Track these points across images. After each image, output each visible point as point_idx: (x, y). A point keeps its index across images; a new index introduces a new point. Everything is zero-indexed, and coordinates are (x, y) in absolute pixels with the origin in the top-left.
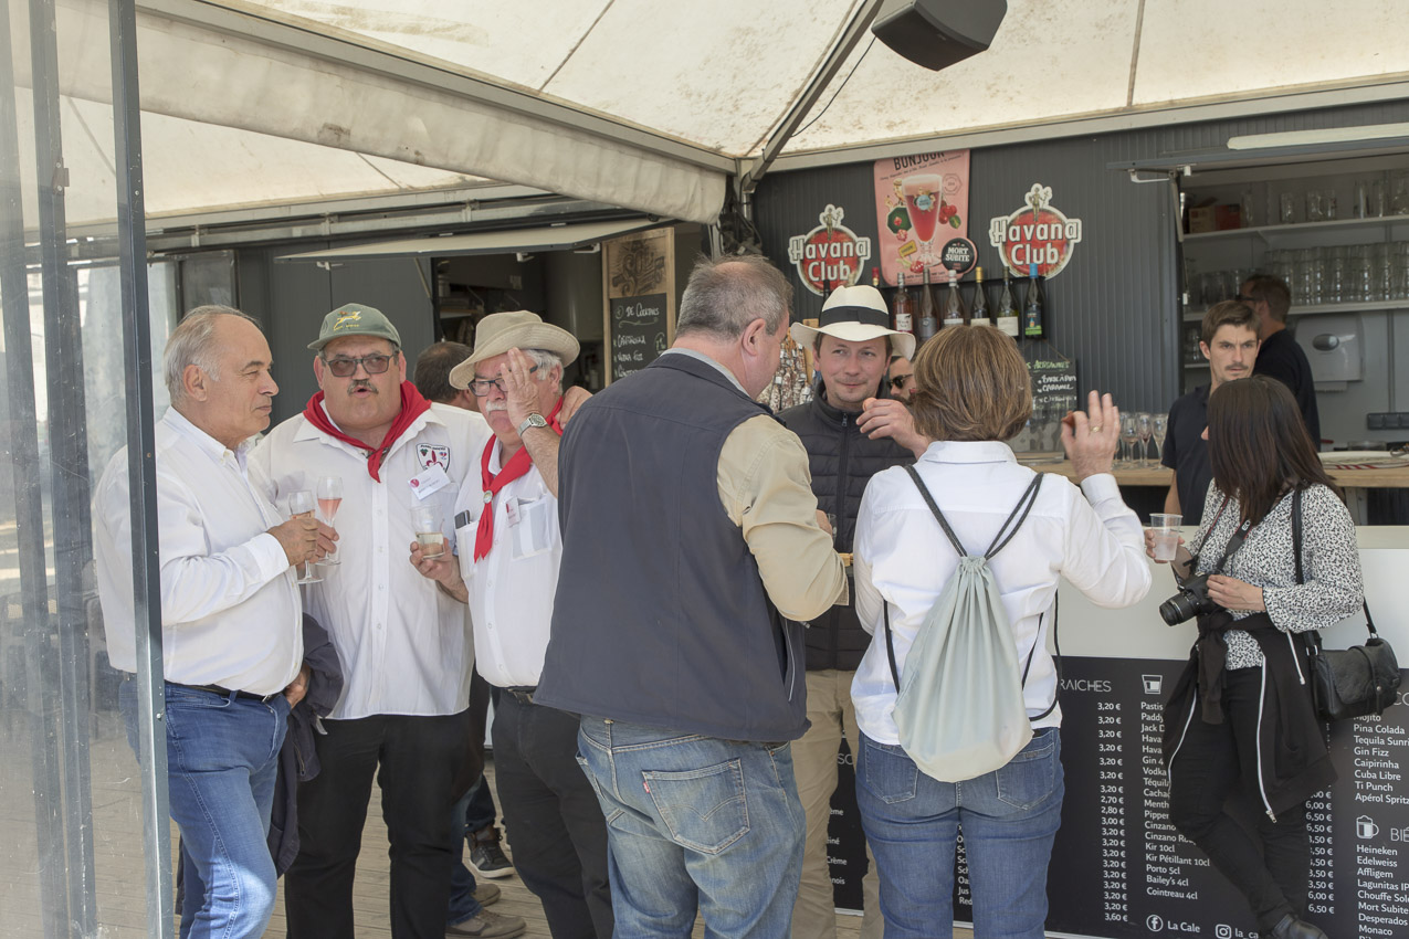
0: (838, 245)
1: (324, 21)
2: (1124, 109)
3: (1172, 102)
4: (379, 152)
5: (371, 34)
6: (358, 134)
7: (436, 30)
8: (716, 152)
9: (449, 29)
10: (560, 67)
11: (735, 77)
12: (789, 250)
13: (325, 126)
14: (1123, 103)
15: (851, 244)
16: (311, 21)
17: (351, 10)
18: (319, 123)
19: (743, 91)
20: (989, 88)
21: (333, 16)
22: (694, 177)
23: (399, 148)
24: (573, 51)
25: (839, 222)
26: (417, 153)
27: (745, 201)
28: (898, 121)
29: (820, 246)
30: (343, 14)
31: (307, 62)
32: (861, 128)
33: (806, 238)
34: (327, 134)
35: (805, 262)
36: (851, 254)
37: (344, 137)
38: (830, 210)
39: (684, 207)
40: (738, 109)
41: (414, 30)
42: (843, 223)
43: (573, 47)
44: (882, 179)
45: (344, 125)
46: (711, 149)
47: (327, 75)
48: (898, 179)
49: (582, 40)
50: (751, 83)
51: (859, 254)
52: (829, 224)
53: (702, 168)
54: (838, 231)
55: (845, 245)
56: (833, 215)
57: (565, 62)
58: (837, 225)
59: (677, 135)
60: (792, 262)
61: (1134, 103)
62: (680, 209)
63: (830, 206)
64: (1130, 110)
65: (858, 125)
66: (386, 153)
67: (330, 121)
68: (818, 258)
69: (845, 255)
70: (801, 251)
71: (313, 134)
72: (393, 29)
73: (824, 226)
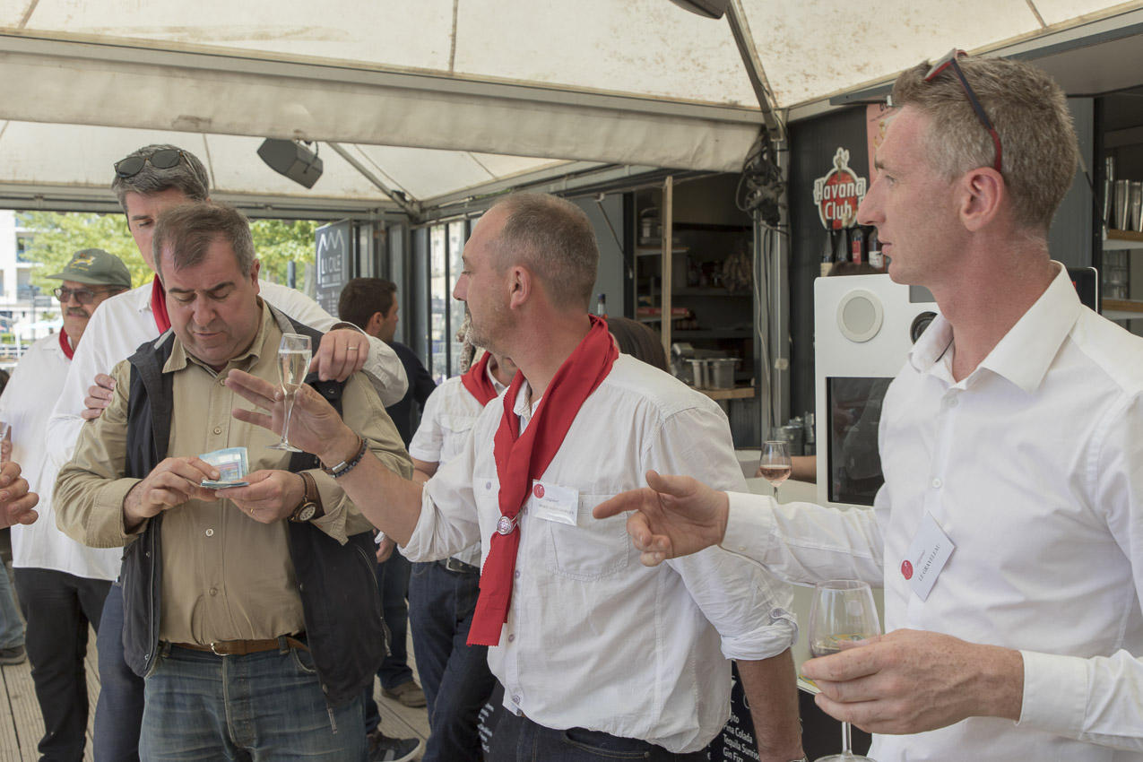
0: (844, 186)
1: (165, 39)
2: (1043, 31)
3: (1080, 17)
4: (248, 133)
5: (217, 44)
6: (221, 120)
7: (287, 34)
8: (734, 106)
9: (298, 33)
10: (453, 51)
11: (663, 40)
12: (814, 191)
13: (180, 117)
14: (1037, 26)
15: (852, 185)
16: (152, 40)
17: (183, 28)
18: (175, 116)
19: (689, 52)
20: (908, 25)
21: (171, 34)
22: (703, 132)
23: (271, 129)
24: (454, 36)
25: (846, 164)
26: (297, 131)
27: (778, 148)
28: (862, 65)
29: (833, 187)
30: (179, 31)
31: (158, 71)
32: (839, 74)
33: (824, 179)
34: (182, 123)
35: (824, 202)
36: (853, 195)
37: (202, 125)
38: (840, 153)
39: (685, 157)
40: (704, 67)
41: (264, 36)
42: (850, 165)
43: (451, 33)
44: (872, 120)
45: (204, 114)
46: (724, 104)
47: (181, 79)
48: (882, 120)
49: (455, 26)
50: (691, 43)
51: (858, 194)
52: (840, 167)
53: (715, 122)
54: (845, 173)
55: (849, 185)
56: (842, 157)
57: (454, 45)
58: (845, 167)
59: (664, 95)
60: (816, 203)
61: (1048, 24)
62: (679, 160)
63: (840, 149)
64: (1047, 31)
65: (833, 72)
66: (258, 133)
67: (185, 113)
68: (832, 200)
69: (848, 195)
70: (821, 193)
71: (169, 124)
72: (241, 38)
73: (836, 168)
